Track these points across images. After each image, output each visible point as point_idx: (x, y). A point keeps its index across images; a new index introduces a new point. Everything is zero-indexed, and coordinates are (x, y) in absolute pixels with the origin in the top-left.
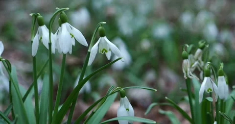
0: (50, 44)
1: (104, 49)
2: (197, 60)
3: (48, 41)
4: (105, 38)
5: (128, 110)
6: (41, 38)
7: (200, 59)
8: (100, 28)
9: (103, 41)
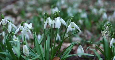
0: (52, 25)
1: (73, 27)
2: (107, 30)
3: (51, 24)
4: (73, 23)
5: (81, 50)
6: (48, 22)
7: (108, 30)
8: (71, 19)
9: (72, 24)
